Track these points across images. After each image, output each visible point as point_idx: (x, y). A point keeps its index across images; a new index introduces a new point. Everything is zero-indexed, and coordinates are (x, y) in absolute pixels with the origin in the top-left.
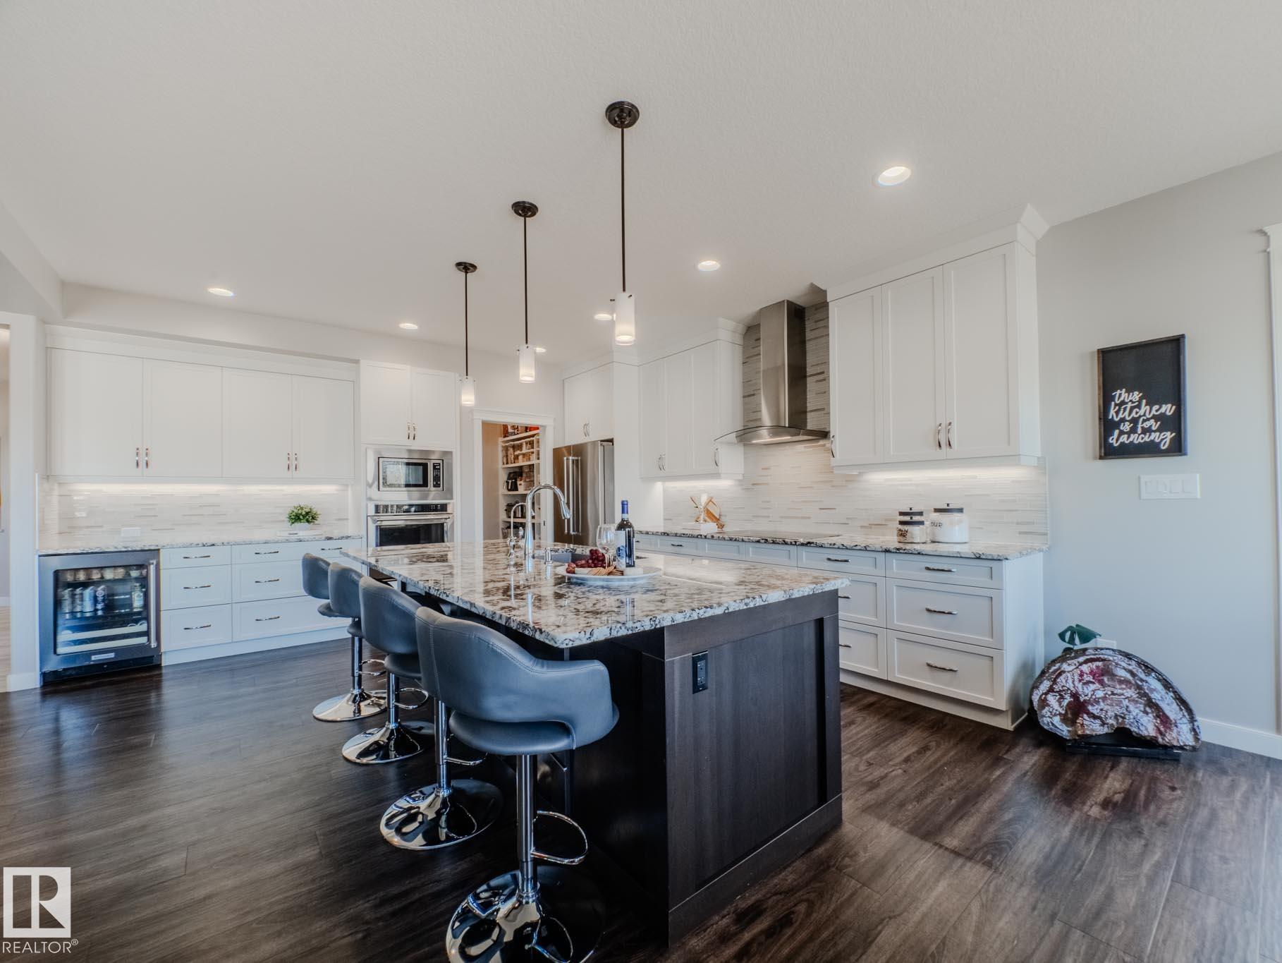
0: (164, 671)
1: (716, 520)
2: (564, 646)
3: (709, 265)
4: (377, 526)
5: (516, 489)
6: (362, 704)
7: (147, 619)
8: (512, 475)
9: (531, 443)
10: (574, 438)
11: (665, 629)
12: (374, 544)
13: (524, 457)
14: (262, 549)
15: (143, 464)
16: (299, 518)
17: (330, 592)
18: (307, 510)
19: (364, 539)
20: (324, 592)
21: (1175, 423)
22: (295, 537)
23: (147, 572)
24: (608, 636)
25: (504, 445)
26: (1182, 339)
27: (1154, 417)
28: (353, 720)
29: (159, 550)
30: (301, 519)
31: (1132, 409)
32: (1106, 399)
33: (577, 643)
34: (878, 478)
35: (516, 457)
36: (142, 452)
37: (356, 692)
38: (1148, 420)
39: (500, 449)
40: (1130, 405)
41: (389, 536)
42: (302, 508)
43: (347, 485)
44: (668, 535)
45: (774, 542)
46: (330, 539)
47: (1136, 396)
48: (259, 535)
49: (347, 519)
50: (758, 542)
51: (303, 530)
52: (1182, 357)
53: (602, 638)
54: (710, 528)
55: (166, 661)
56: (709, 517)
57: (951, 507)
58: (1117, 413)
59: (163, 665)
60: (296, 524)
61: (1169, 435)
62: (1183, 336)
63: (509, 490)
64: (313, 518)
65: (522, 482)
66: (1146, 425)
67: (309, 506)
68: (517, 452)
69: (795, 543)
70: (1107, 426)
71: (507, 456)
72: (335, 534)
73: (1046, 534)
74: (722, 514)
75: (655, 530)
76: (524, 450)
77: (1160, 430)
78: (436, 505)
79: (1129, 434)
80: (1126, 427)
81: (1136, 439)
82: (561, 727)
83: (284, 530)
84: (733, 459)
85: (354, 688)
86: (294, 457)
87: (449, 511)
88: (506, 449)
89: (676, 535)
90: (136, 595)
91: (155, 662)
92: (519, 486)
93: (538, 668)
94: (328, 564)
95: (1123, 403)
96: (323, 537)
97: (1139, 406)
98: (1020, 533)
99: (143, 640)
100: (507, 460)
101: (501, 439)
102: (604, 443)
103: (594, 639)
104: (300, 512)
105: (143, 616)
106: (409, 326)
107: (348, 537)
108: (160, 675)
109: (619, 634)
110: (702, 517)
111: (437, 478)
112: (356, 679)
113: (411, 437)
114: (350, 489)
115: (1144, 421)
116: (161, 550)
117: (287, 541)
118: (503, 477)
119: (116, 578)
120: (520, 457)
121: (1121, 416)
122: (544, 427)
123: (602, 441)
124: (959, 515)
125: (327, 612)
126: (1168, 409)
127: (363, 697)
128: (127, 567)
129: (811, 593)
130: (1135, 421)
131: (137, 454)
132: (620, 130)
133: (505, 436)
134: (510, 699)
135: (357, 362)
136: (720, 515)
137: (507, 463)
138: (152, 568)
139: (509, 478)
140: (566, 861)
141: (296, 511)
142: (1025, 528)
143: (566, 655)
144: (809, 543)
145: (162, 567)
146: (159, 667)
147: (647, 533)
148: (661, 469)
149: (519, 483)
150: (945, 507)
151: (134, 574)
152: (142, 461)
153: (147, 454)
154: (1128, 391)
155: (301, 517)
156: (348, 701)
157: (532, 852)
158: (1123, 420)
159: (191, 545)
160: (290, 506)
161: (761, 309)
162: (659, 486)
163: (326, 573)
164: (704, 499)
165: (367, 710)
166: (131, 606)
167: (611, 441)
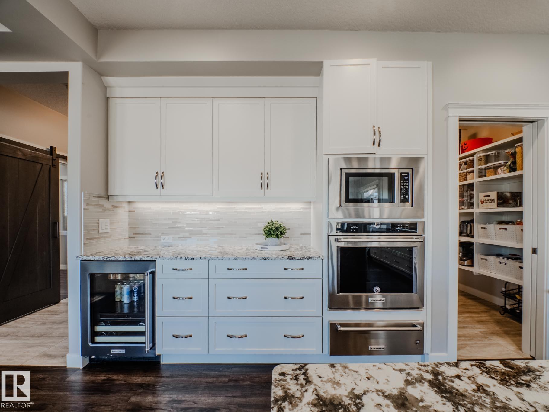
16: (271, 233)
30: (272, 235)
46: (291, 258)
64: (282, 233)
72: (297, 253)
86: (266, 176)
87: (419, 232)
155: (272, 232)
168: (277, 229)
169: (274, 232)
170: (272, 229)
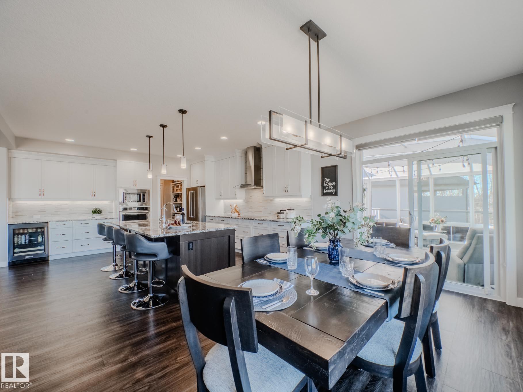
0: (49, 261)
1: (238, 212)
2: (153, 237)
3: (224, 138)
4: (123, 215)
5: (177, 201)
6: (116, 267)
7: (44, 245)
8: (176, 196)
9: (181, 185)
10: (194, 185)
11: (180, 236)
12: (122, 220)
13: (179, 190)
14: (83, 222)
15: (42, 195)
17: (106, 234)
18: (99, 209)
19: (118, 219)
20: (104, 234)
21: (335, 187)
22: (95, 218)
23: (44, 230)
24: (164, 236)
25: (173, 185)
26: (336, 166)
27: (332, 185)
28: (113, 271)
29: (48, 223)
31: (328, 183)
32: (323, 180)
33: (156, 237)
34: (278, 200)
35: (177, 190)
36: (42, 191)
37: (114, 264)
38: (331, 186)
39: (171, 187)
40: (327, 182)
41: (127, 218)
42: (96, 209)
43: (112, 201)
44: (220, 217)
45: (246, 219)
47: (329, 180)
48: (81, 218)
49: (112, 213)
50: (242, 219)
51: (97, 216)
52: (336, 170)
53: (162, 236)
54: (236, 215)
55: (50, 259)
56: (236, 211)
57: (292, 208)
58: (325, 184)
59: (49, 260)
60: (94, 214)
61: (334, 190)
62: (337, 165)
63: (175, 202)
65: (179, 199)
66: (331, 187)
67: (99, 208)
68: (177, 188)
69: (251, 219)
70: (323, 187)
71: (174, 189)
73: (312, 216)
74: (240, 210)
75: (216, 216)
76: (179, 188)
77: (333, 189)
78: (144, 208)
79: (327, 190)
80: (327, 188)
81: (329, 191)
82: (155, 255)
83: (91, 216)
84: (242, 193)
85: (113, 262)
88: (173, 187)
89: (222, 217)
90: (40, 237)
91: (47, 259)
92: (178, 201)
93: (149, 243)
94: (105, 226)
95: (326, 182)
96: (104, 218)
97: (329, 183)
98: (307, 216)
99: (43, 251)
100: (174, 191)
101: (172, 183)
102: (202, 187)
103: (160, 236)
104: (96, 210)
105: (43, 243)
106: (134, 149)
107: (113, 218)
108: (48, 262)
109: (166, 236)
110: (233, 211)
111: (144, 199)
112: (114, 260)
113: (135, 185)
114: (113, 202)
115: (330, 186)
116: (49, 223)
117: (92, 220)
118: (172, 197)
119: (33, 232)
120: (178, 190)
121: (326, 185)
122: (183, 181)
123: (201, 186)
124: (293, 211)
125: (105, 240)
126: (334, 184)
127: (116, 265)
128: (37, 228)
129: (224, 229)
130: (328, 186)
131: (40, 191)
132: (182, 114)
133: (173, 183)
134: (143, 248)
135: (116, 160)
136: (239, 211)
137: (174, 192)
138: (46, 228)
139: (174, 198)
140: (159, 286)
141: (94, 210)
142: (308, 214)
143: (153, 240)
144: (254, 219)
145: (49, 228)
146: (48, 260)
147: (214, 217)
148: (220, 196)
149: (178, 199)
150: (290, 209)
151: (39, 230)
152: (42, 194)
153: (43, 191)
154: (327, 179)
155: (96, 212)
156: (112, 266)
157: (151, 285)
158: (326, 186)
159: (59, 221)
160: (93, 208)
161: (247, 148)
162: (222, 201)
163: (105, 228)
164: (235, 206)
165: (117, 268)
166: (38, 241)
167: (204, 186)
168: (98, 211)
169: (97, 211)
170: (96, 211)
